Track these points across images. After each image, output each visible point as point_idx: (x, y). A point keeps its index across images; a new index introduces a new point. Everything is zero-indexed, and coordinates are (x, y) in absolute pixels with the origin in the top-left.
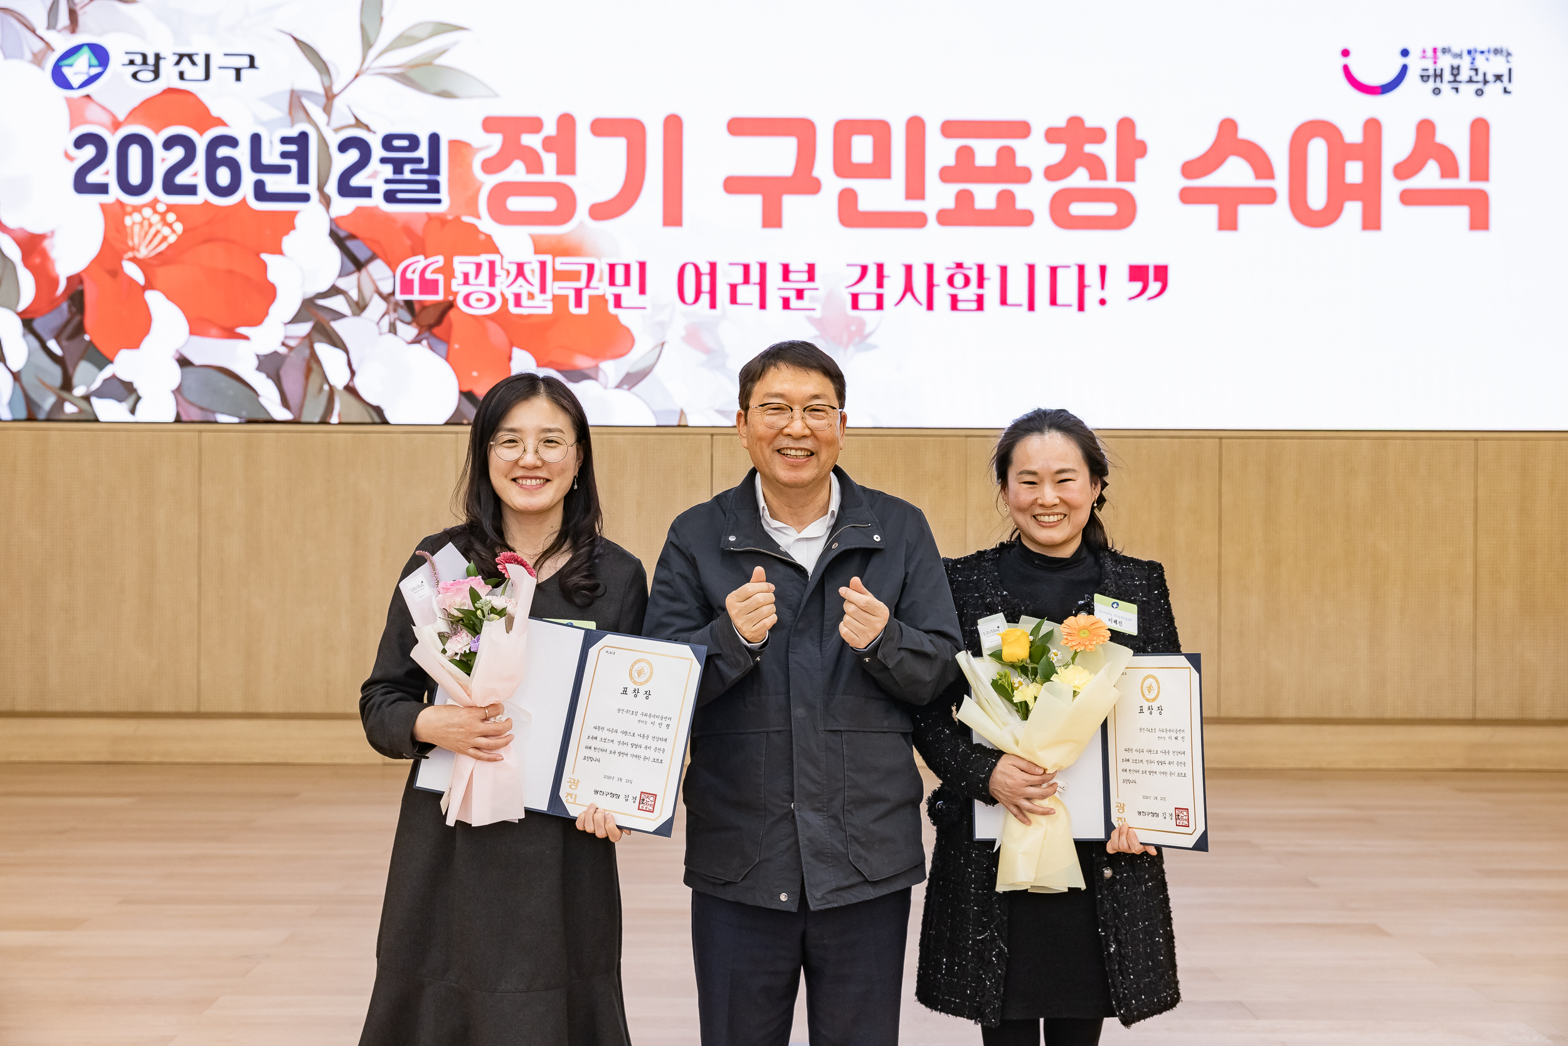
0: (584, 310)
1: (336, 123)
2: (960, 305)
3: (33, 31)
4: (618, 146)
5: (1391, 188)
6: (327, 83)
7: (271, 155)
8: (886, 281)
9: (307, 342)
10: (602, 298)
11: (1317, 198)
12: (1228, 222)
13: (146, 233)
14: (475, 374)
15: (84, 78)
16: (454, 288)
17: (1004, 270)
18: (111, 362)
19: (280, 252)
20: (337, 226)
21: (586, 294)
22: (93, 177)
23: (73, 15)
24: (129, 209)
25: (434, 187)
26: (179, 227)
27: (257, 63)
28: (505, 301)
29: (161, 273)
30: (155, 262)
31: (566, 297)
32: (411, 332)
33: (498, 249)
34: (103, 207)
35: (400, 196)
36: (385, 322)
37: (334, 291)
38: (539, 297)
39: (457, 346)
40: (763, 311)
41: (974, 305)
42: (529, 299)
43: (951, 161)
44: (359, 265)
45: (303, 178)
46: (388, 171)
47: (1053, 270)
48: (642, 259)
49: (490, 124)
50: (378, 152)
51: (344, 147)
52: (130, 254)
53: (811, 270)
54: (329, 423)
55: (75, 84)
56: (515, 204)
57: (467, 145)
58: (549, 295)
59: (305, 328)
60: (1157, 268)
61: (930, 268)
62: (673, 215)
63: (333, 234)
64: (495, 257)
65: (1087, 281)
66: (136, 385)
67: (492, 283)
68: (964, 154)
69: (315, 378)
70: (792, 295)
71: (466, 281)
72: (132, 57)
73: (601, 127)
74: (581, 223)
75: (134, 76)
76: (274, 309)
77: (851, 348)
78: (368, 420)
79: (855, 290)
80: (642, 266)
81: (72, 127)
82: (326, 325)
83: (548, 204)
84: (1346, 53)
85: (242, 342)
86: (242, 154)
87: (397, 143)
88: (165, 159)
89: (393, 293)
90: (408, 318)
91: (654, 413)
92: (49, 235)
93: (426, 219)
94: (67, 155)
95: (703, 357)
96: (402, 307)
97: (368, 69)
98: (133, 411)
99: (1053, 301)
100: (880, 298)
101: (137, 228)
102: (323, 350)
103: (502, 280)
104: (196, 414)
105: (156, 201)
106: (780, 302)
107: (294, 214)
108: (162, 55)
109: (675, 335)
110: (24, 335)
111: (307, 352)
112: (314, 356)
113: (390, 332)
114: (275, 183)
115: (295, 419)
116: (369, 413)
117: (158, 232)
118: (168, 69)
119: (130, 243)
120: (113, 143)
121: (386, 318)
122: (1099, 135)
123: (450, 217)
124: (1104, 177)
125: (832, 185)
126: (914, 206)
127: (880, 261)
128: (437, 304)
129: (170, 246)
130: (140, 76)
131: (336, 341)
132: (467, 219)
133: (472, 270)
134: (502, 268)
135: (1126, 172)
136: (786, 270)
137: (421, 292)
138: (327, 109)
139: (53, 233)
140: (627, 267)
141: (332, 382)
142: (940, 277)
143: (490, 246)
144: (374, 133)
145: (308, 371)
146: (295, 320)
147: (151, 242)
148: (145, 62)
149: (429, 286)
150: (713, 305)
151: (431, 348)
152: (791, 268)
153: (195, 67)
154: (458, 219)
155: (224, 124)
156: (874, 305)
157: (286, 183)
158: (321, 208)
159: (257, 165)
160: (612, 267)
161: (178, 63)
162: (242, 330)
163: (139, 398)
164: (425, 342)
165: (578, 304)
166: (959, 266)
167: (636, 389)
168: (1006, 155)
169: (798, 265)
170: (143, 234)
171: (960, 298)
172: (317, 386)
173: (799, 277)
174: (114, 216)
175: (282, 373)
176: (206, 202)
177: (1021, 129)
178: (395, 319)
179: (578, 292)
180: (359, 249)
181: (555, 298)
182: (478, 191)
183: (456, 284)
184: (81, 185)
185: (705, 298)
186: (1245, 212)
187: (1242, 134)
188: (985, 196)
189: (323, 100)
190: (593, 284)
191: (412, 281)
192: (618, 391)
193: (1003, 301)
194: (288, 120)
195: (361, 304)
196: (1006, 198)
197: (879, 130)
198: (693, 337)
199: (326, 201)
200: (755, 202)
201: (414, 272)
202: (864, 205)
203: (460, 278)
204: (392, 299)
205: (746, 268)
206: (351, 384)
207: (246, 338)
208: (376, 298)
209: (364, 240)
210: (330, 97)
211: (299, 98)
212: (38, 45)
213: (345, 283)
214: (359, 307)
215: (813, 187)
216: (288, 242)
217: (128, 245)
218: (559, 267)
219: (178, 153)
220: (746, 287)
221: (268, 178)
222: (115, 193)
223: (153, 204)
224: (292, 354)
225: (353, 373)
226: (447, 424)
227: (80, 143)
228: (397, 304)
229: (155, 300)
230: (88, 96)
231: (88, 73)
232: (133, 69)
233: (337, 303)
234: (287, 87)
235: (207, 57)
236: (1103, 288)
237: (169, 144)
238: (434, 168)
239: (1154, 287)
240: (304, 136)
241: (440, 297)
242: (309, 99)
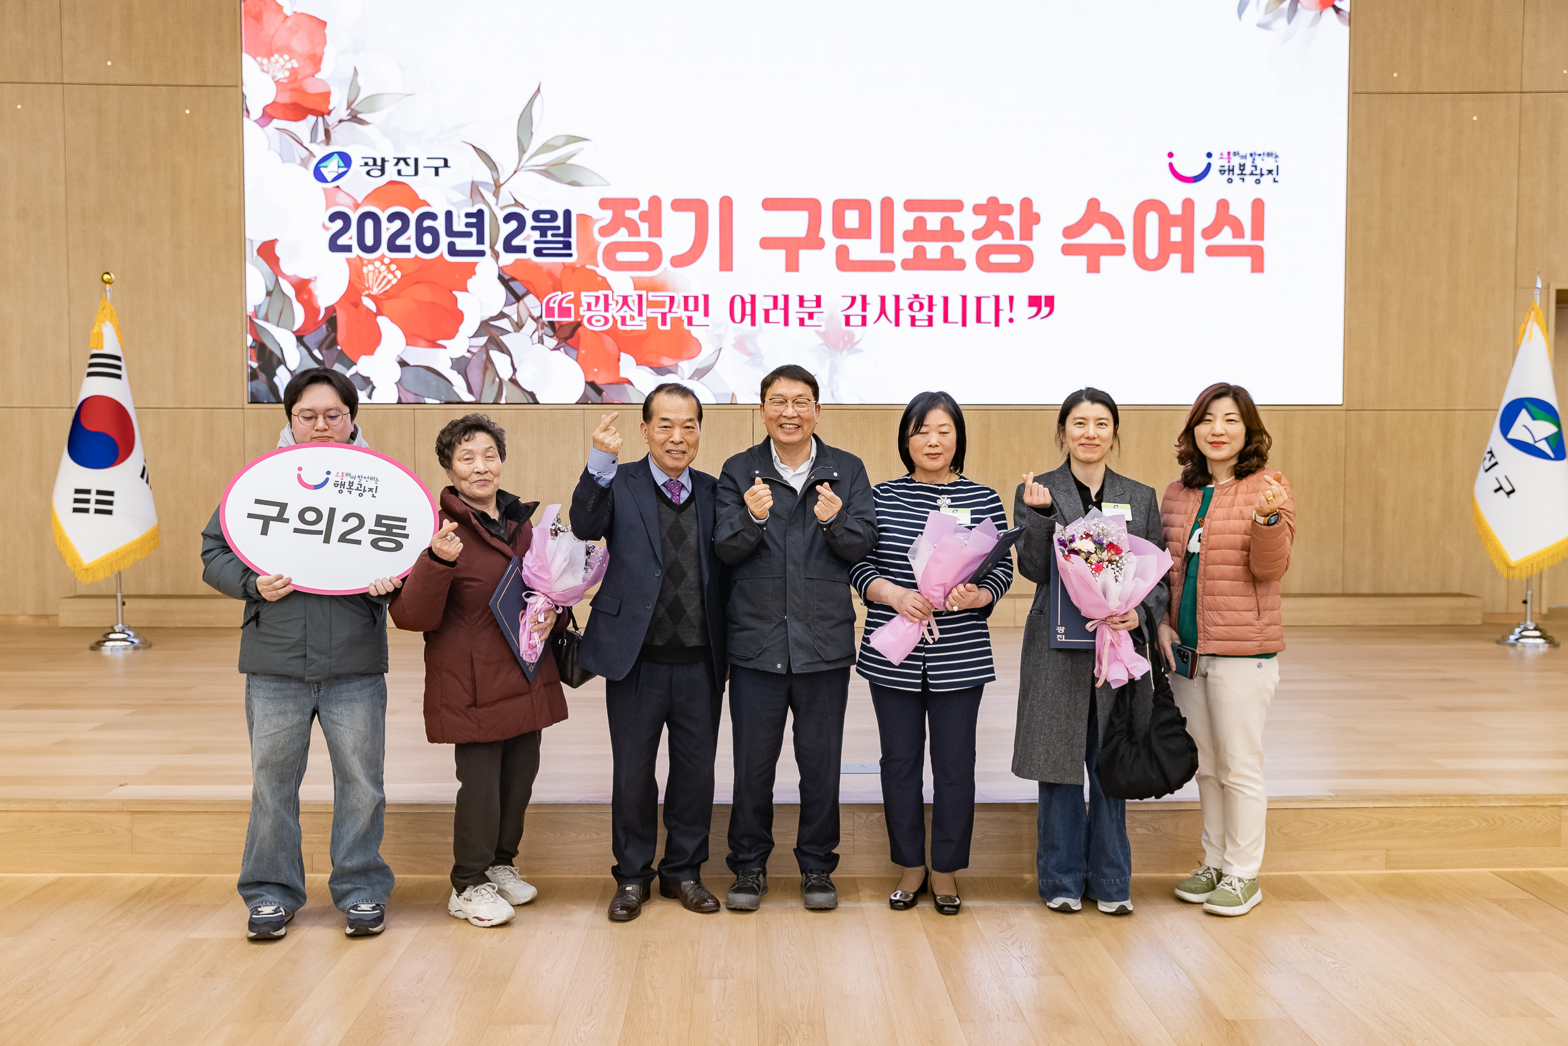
0: (668, 327)
1: (501, 204)
2: (917, 323)
3: (302, 145)
4: (690, 217)
5: (1200, 245)
6: (496, 177)
7: (459, 225)
8: (868, 306)
9: (484, 350)
10: (680, 318)
11: (1152, 251)
12: (1093, 267)
13: (377, 278)
14: (596, 370)
15: (337, 174)
16: (582, 313)
17: (946, 299)
18: (356, 364)
19: (466, 290)
20: (503, 271)
21: (669, 316)
22: (342, 241)
23: (327, 133)
24: (365, 262)
25: (568, 246)
26: (398, 274)
27: (449, 164)
28: (615, 321)
29: (387, 305)
30: (383, 297)
31: (657, 318)
32: (553, 342)
33: (610, 287)
34: (347, 259)
35: (545, 252)
36: (536, 336)
37: (502, 315)
38: (638, 319)
39: (583, 352)
40: (786, 327)
41: (926, 323)
42: (630, 320)
43: (911, 227)
44: (518, 298)
45: (480, 241)
46: (536, 235)
47: (979, 300)
48: (706, 293)
49: (604, 203)
50: (530, 222)
51: (507, 219)
52: (367, 292)
53: (818, 299)
54: (500, 404)
55: (329, 180)
56: (622, 256)
57: (590, 217)
58: (644, 318)
59: (483, 340)
60: (1046, 297)
61: (897, 298)
62: (726, 263)
63: (500, 278)
64: (609, 293)
65: (1001, 308)
66: (371, 380)
67: (606, 310)
68: (920, 222)
69: (489, 375)
70: (806, 316)
71: (589, 309)
72: (366, 160)
73: (679, 205)
74: (666, 268)
75: (368, 173)
76: (462, 328)
77: (845, 352)
78: (526, 402)
79: (848, 313)
80: (706, 297)
81: (327, 208)
82: (496, 338)
83: (643, 256)
84: (1171, 155)
85: (441, 350)
86: (440, 225)
87: (542, 216)
88: (389, 229)
89: (541, 317)
90: (551, 333)
91: (714, 395)
92: (313, 279)
93: (563, 267)
94: (324, 226)
95: (748, 358)
96: (547, 326)
97: (522, 167)
98: (370, 397)
99: (979, 320)
100: (864, 318)
101: (371, 275)
102: (495, 355)
103: (613, 308)
104: (412, 398)
105: (383, 256)
106: (798, 320)
107: (475, 264)
108: (386, 159)
109: (728, 344)
110: (298, 347)
111: (485, 356)
112: (489, 359)
113: (539, 342)
114: (462, 244)
115: (476, 401)
116: (525, 396)
117: (385, 277)
118: (390, 168)
119: (367, 285)
120: (354, 218)
121: (537, 333)
122: (1008, 209)
123: (578, 266)
124: (1012, 238)
125: (832, 243)
126: (886, 257)
127: (864, 294)
128: (571, 323)
129: (393, 286)
130: (372, 173)
131: (503, 349)
132: (589, 267)
133: (593, 300)
134: (613, 300)
135: (1027, 234)
136: (802, 300)
137: (559, 317)
138: (496, 194)
139: (315, 278)
140: (696, 298)
141: (501, 377)
142: (904, 304)
143: (605, 284)
144: (528, 209)
145: (486, 368)
146: (476, 335)
147: (380, 283)
148: (375, 164)
149: (564, 312)
150: (753, 323)
151: (566, 353)
152: (805, 299)
153: (408, 167)
154: (583, 266)
155: (429, 205)
156: (860, 324)
157: (469, 244)
158: (493, 261)
159: (450, 232)
160: (686, 298)
161: (397, 164)
162: (441, 342)
163: (374, 388)
164: (562, 349)
165: (664, 323)
166: (916, 296)
167: (700, 380)
168: (947, 223)
169: (810, 296)
170: (375, 279)
171: (917, 318)
172: (491, 379)
173: (810, 305)
174: (356, 268)
175: (467, 370)
176: (416, 256)
177: (957, 205)
178: (542, 334)
179: (664, 315)
180: (519, 289)
181: (648, 318)
182: (597, 248)
183: (583, 310)
184: (334, 246)
185: (748, 319)
186: (1105, 261)
187: (1103, 209)
188: (933, 250)
189: (494, 188)
190: (673, 310)
191: (554, 308)
192: (690, 380)
193: (946, 320)
194: (471, 201)
195: (520, 324)
196: (947, 252)
197: (863, 206)
198: (740, 345)
199: (496, 256)
200: (780, 255)
201: (554, 302)
202: (854, 256)
203: (586, 308)
204: (541, 320)
205: (775, 298)
206: (514, 377)
207: (444, 347)
208: (529, 318)
209: (521, 281)
210: (498, 186)
211: (477, 187)
212: (307, 153)
213: (511, 310)
214: (519, 326)
215: (820, 244)
216: (471, 283)
217: (365, 287)
218: (650, 298)
219: (397, 224)
220: (775, 311)
221: (457, 240)
222: (356, 251)
223: (381, 259)
224: (474, 358)
225: (515, 370)
226: (576, 404)
227: (333, 218)
228: (543, 323)
229: (383, 322)
230: (338, 187)
231: (338, 172)
232: (368, 168)
233: (504, 324)
234: (471, 181)
235: (416, 160)
236: (1011, 311)
237: (392, 218)
238: (568, 232)
239: (1045, 310)
240: (480, 213)
241: (572, 319)
242: (484, 188)
